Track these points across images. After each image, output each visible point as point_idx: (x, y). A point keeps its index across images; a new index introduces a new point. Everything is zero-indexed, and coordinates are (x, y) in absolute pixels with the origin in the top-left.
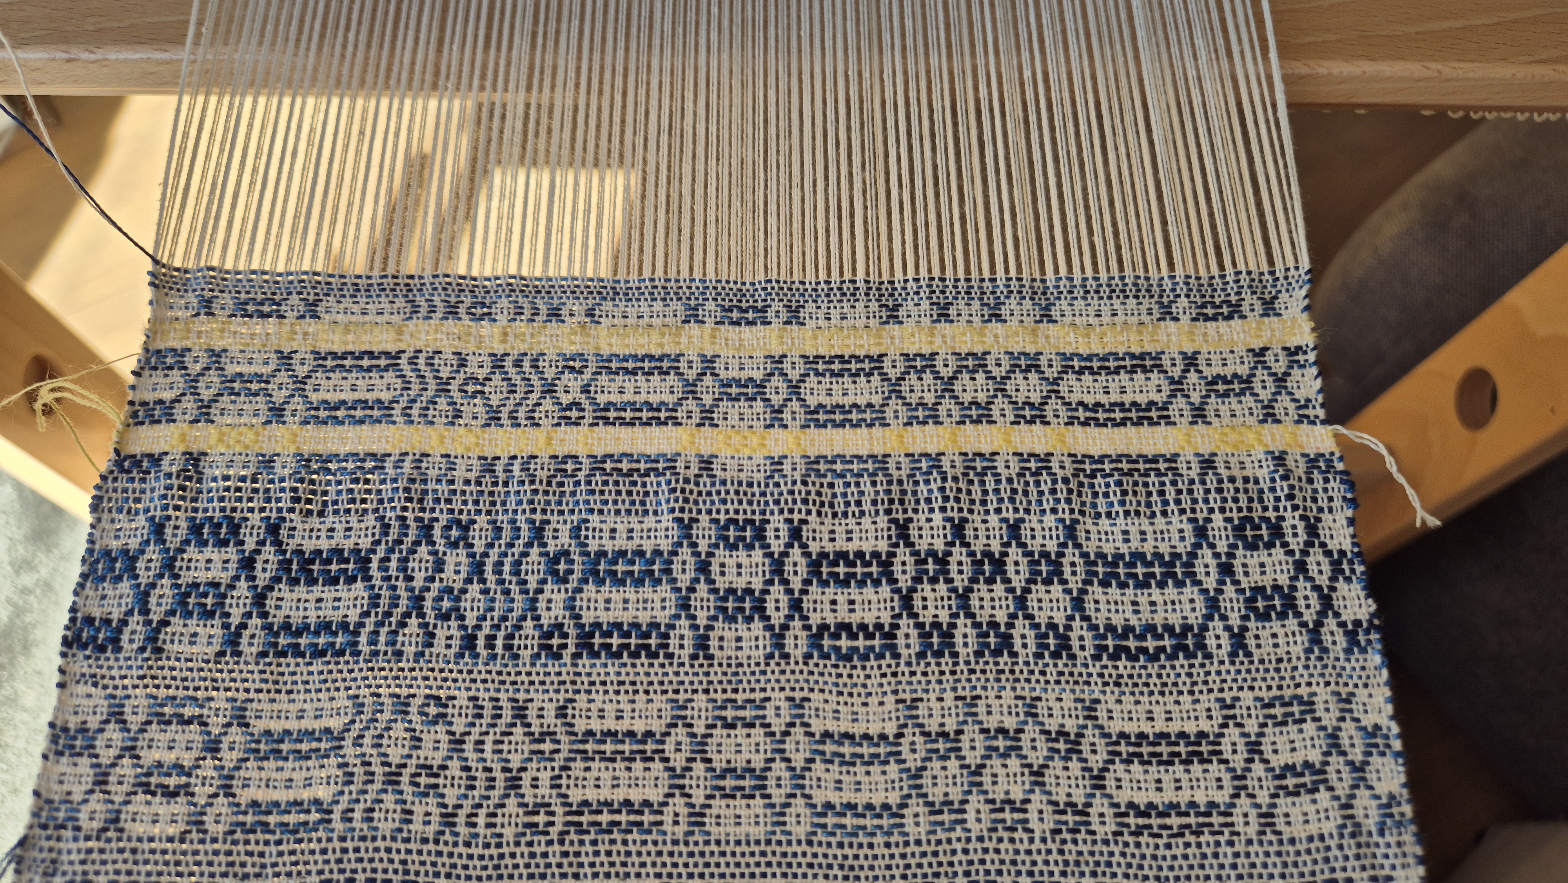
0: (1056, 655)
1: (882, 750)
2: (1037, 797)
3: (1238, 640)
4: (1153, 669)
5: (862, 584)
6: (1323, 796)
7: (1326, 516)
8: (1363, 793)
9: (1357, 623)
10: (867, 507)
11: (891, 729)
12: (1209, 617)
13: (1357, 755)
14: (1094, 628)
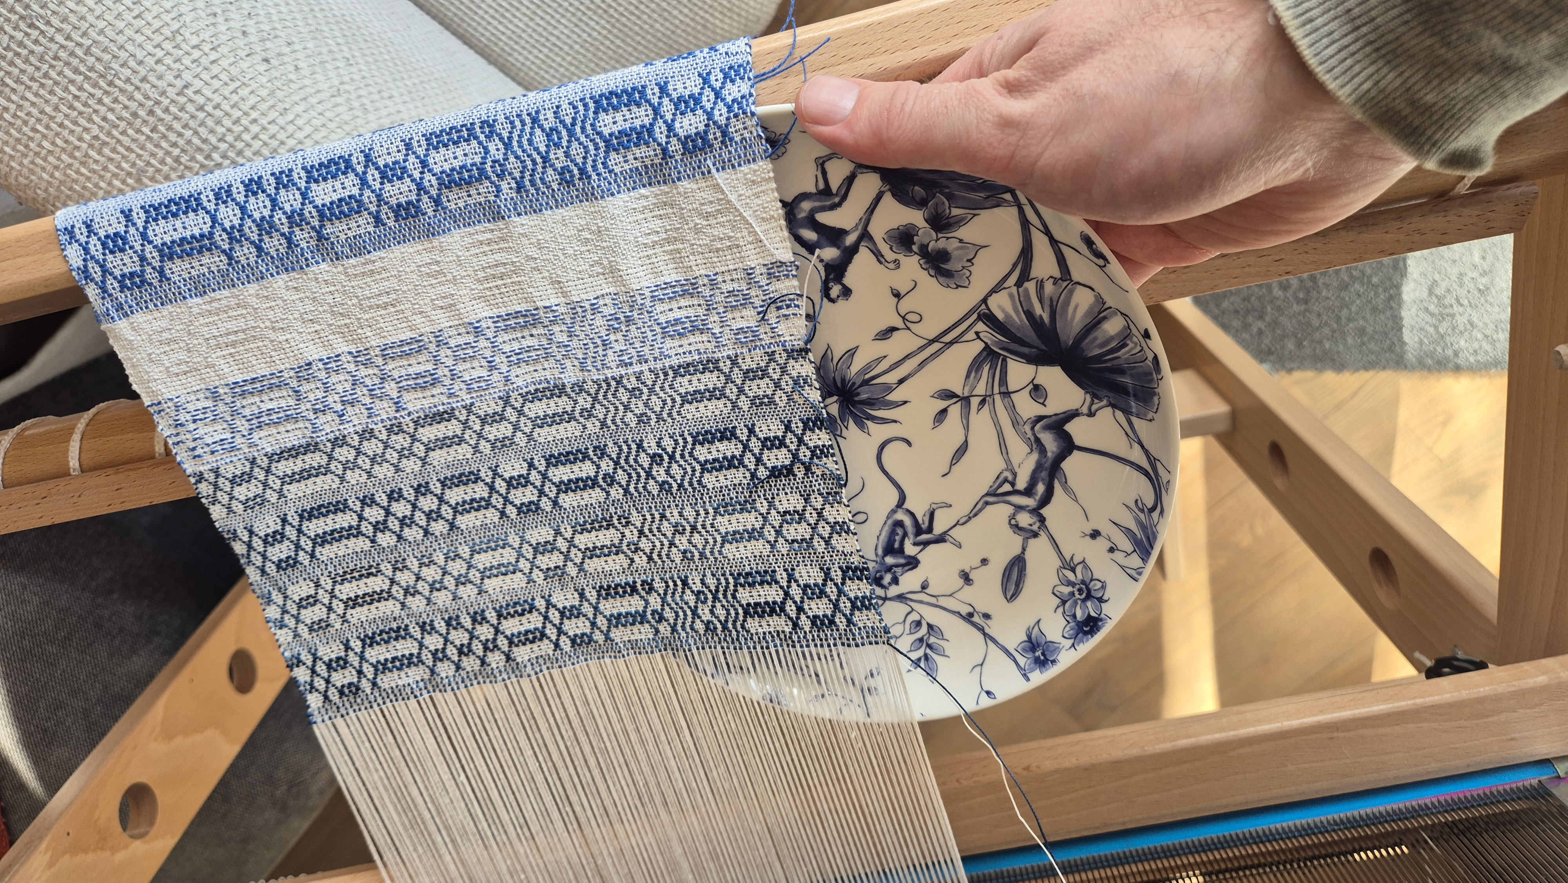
0: (424, 623)
1: (488, 573)
2: (416, 570)
3: (347, 647)
4: (381, 627)
5: (519, 633)
6: (297, 599)
7: (320, 704)
8: (281, 603)
9: (298, 666)
10: (529, 664)
11: (486, 581)
12: (362, 652)
13: (286, 617)
14: (411, 637)
